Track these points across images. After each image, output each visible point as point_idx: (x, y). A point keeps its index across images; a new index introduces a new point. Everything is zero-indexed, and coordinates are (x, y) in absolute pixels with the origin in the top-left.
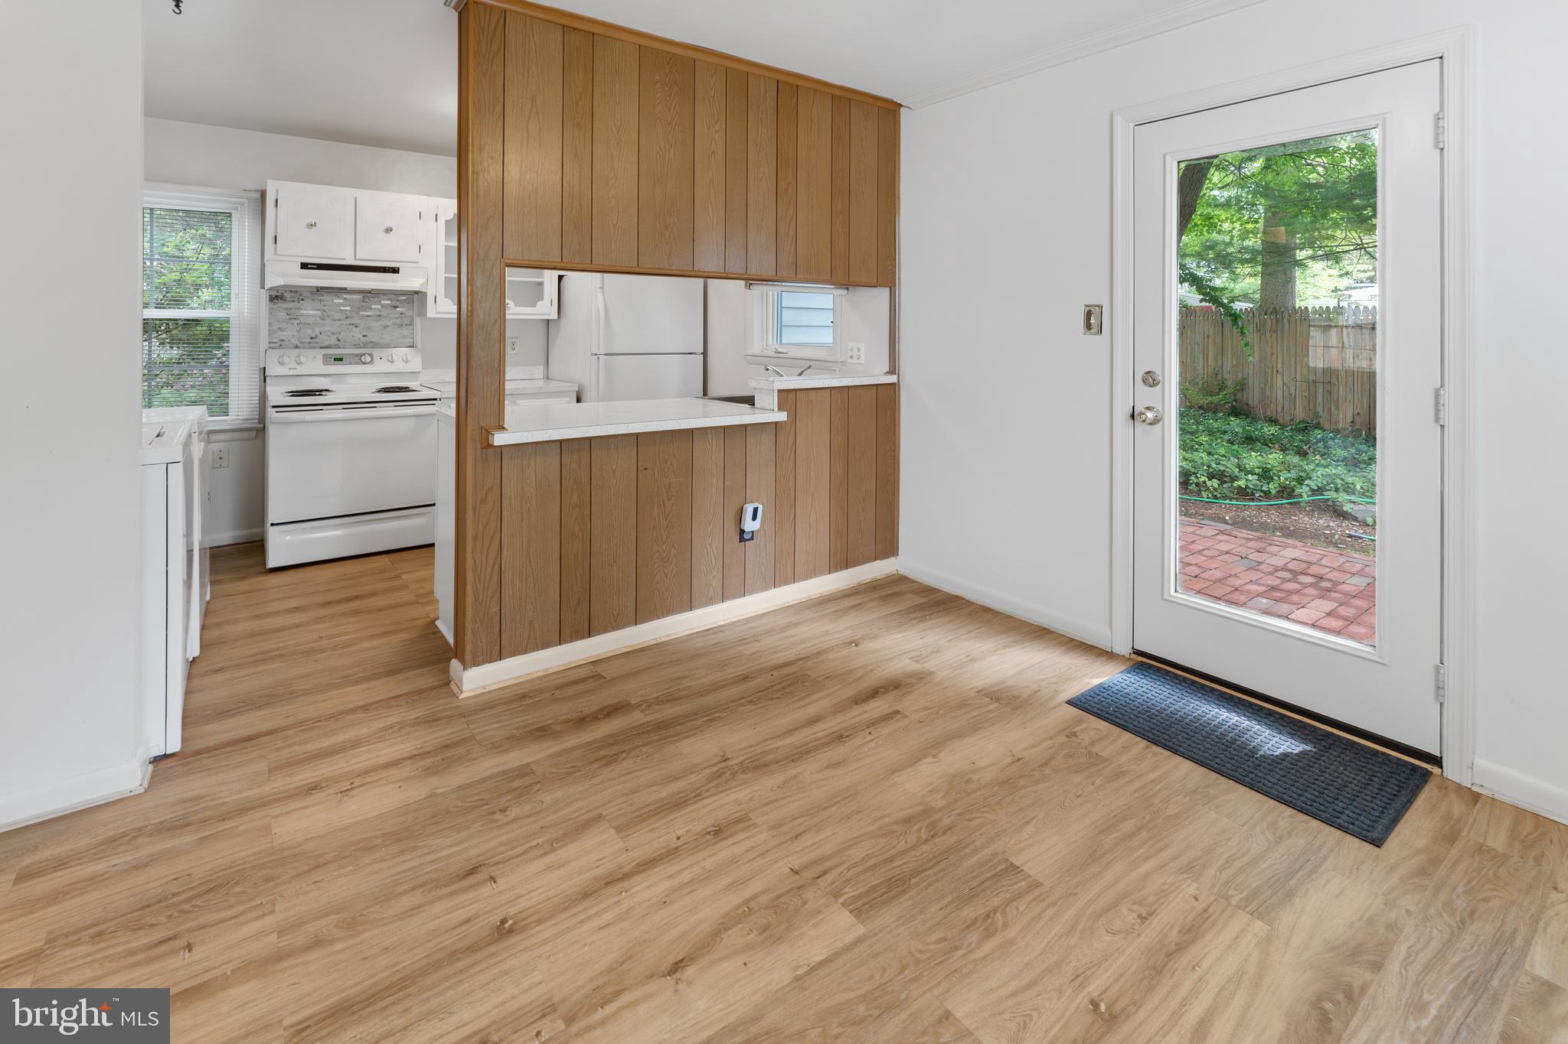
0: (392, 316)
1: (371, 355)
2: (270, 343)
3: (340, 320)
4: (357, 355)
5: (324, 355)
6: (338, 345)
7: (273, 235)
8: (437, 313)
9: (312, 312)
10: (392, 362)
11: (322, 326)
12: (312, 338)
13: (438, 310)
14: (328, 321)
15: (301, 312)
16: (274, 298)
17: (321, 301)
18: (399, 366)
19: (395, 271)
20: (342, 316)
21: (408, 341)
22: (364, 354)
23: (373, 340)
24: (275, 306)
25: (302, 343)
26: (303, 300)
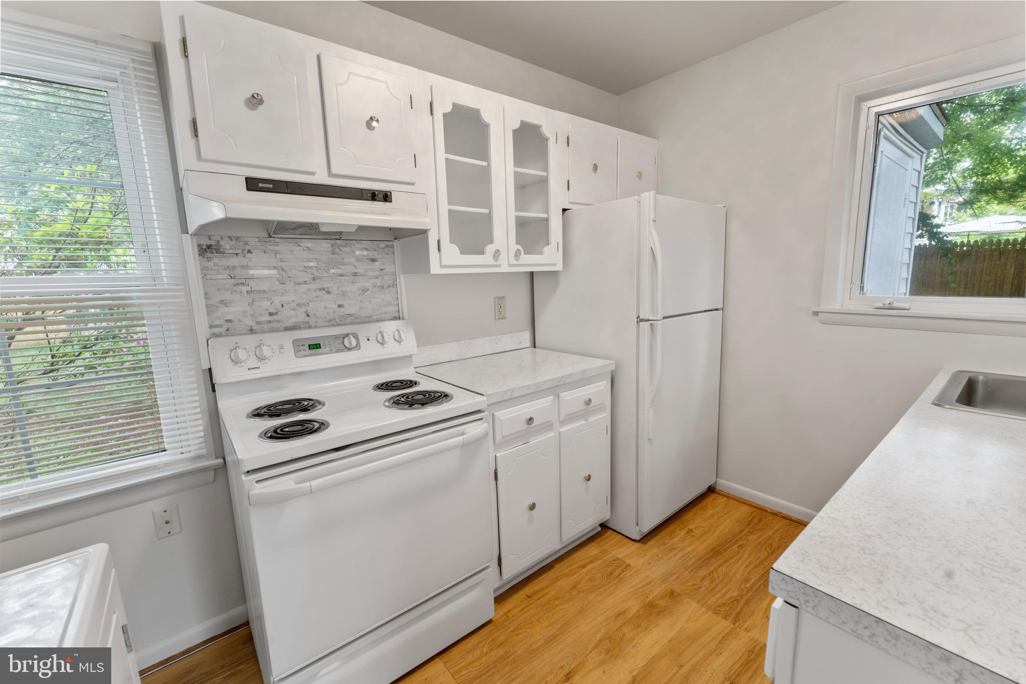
0: (370, 274)
1: (356, 336)
2: (211, 327)
3: (305, 283)
4: (336, 337)
5: (294, 341)
6: (307, 323)
7: (189, 118)
8: (442, 267)
9: (266, 272)
10: (382, 344)
11: (282, 295)
12: (271, 314)
13: (444, 263)
14: (290, 286)
15: (252, 272)
16: (205, 250)
17: (276, 253)
18: (392, 349)
19: (386, 197)
20: (307, 277)
21: (392, 309)
22: (347, 335)
23: (352, 311)
24: (211, 264)
25: (258, 323)
26: (249, 252)
